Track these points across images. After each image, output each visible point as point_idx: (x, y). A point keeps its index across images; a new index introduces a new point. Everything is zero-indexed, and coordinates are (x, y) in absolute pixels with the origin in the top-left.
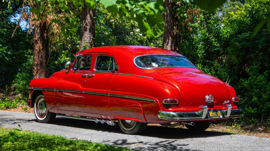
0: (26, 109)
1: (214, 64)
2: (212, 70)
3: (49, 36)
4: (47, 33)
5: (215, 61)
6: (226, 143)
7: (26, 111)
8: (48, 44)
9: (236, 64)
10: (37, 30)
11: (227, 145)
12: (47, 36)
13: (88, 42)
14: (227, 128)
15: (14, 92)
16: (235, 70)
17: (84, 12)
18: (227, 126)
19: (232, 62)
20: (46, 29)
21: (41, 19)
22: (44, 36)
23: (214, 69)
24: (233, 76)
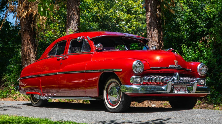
0: (16, 98)
1: (198, 45)
2: (196, 51)
3: (35, 27)
4: (34, 24)
5: (199, 42)
6: (215, 119)
7: (16, 100)
8: (36, 35)
9: (220, 43)
10: (24, 21)
11: (215, 120)
12: (34, 27)
13: (73, 30)
14: (214, 106)
15: (5, 84)
16: (220, 50)
17: (68, 2)
18: (214, 105)
19: (216, 42)
20: (32, 21)
21: (27, 11)
22: (31, 27)
23: (199, 50)
24: (218, 56)
